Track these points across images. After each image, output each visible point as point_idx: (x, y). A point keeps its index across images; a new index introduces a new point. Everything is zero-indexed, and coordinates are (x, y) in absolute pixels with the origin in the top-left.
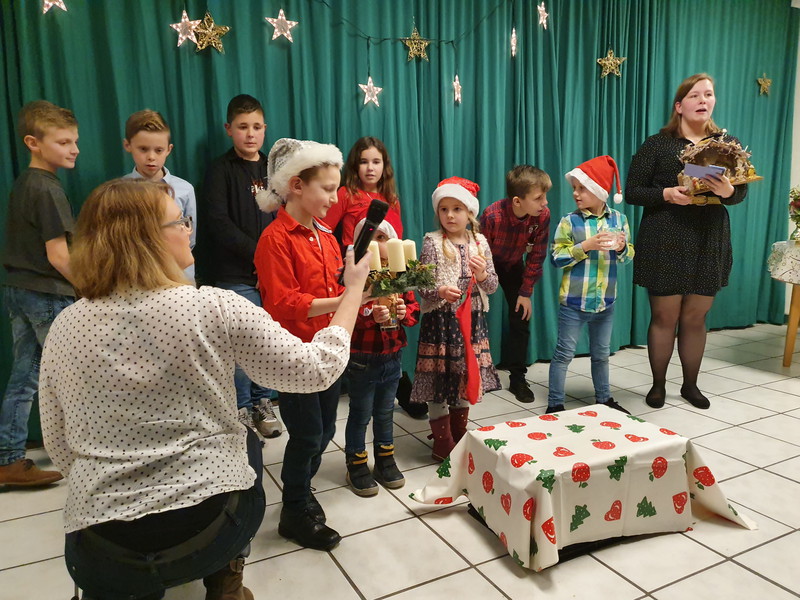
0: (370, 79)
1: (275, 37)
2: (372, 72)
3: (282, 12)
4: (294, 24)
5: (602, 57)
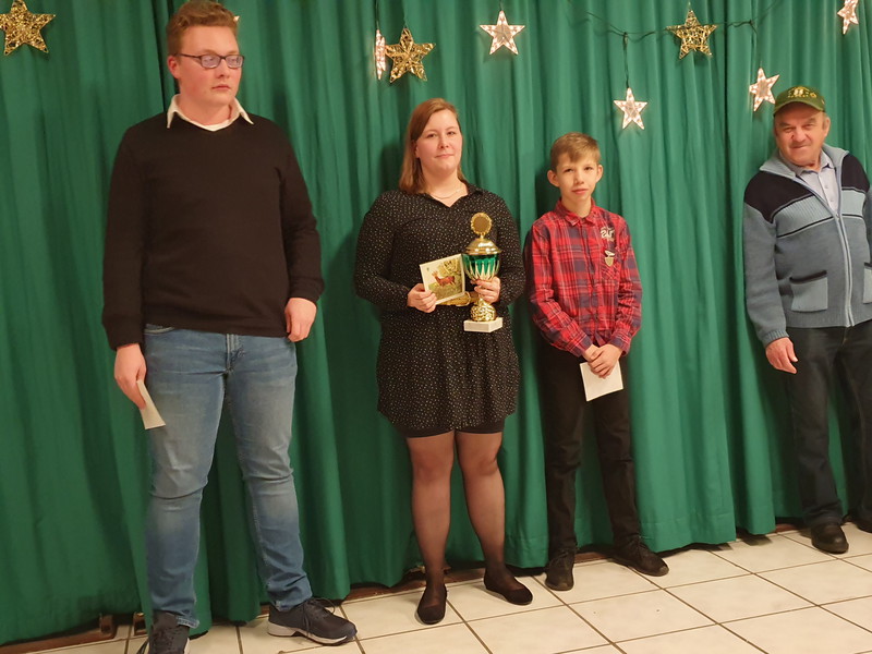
0: (629, 91)
1: (493, 50)
2: (632, 81)
3: (502, 15)
4: (519, 28)
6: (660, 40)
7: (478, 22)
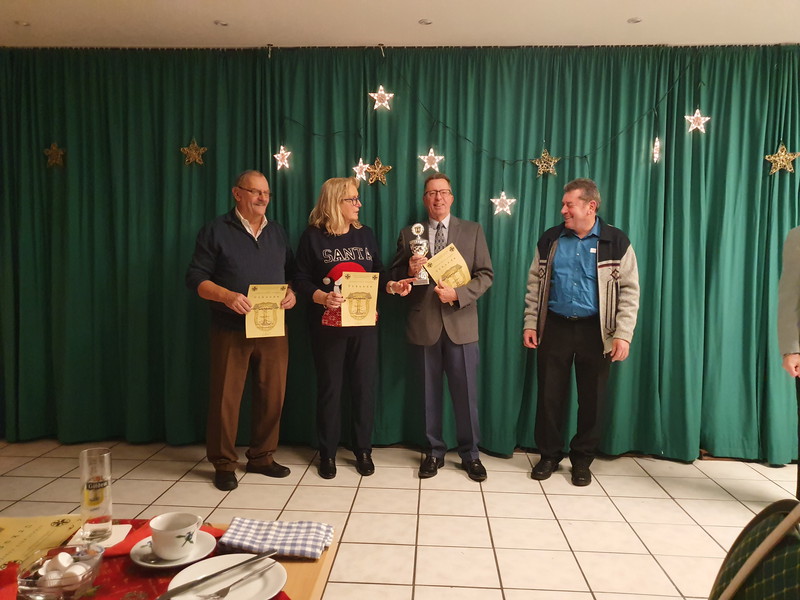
1: (425, 169)
2: (505, 187)
3: (432, 150)
4: (441, 158)
5: (772, 154)
6: (525, 165)
7: (419, 153)
